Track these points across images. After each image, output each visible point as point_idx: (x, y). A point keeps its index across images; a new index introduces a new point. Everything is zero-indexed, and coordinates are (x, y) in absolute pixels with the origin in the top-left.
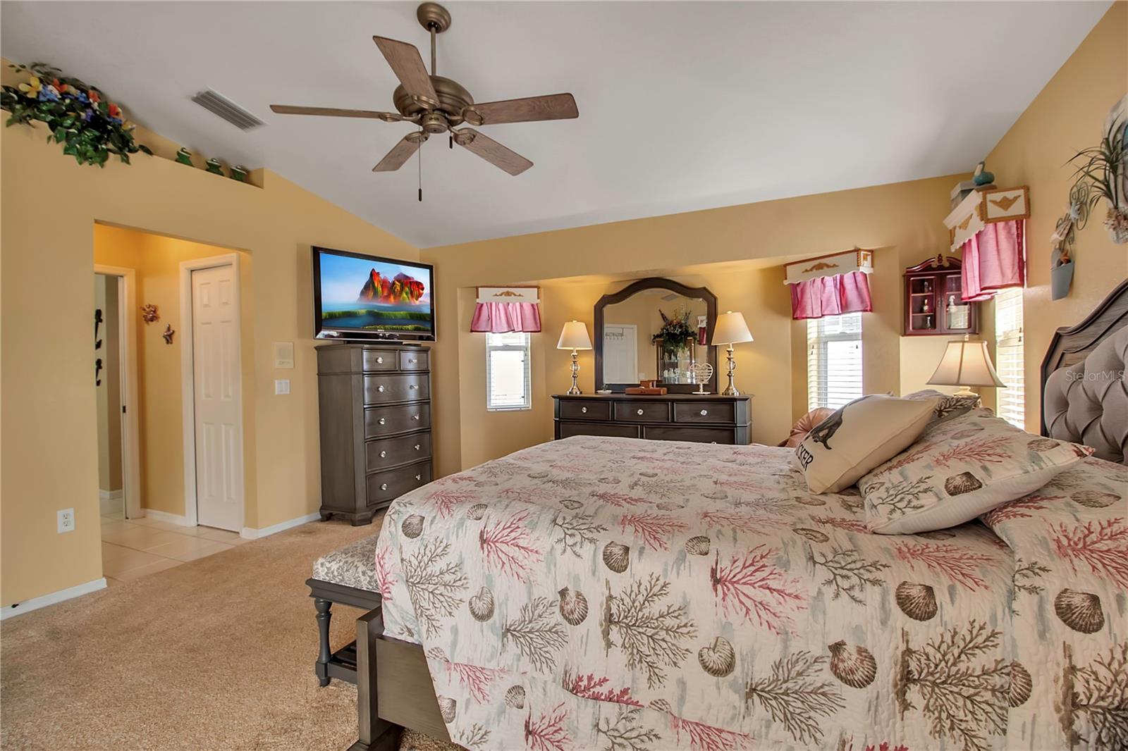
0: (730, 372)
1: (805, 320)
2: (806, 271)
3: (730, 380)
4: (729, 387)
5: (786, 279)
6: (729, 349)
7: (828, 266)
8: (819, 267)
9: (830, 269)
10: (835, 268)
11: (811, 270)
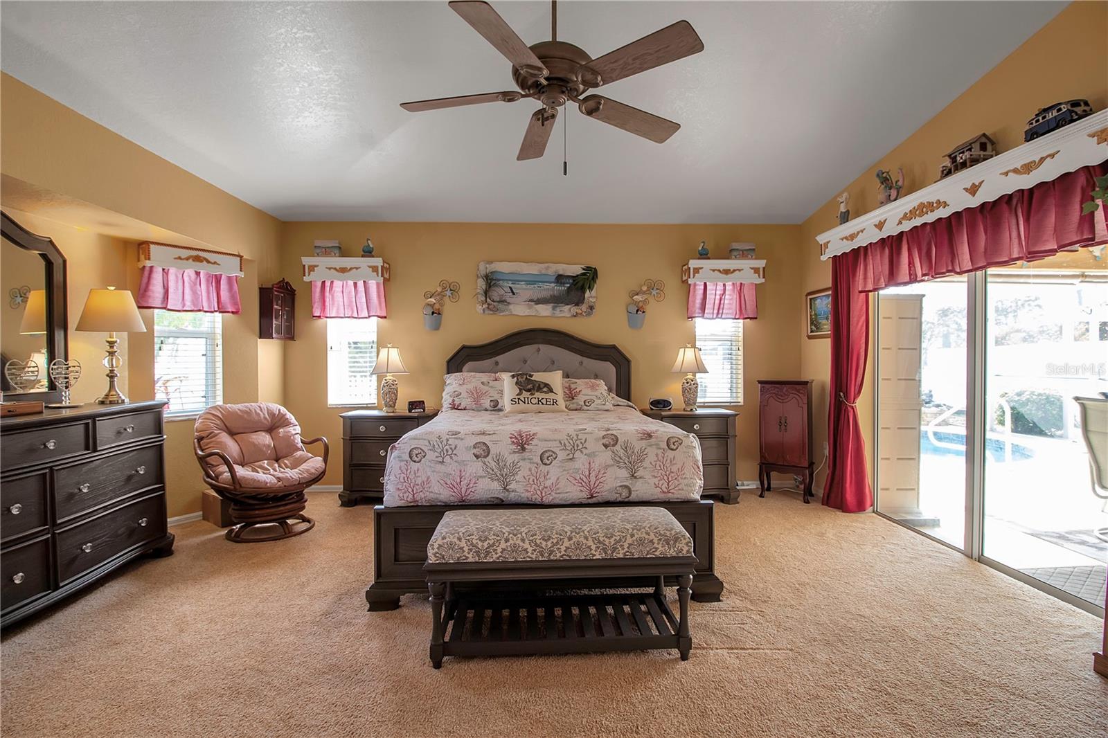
0: (112, 371)
1: (152, 310)
2: (180, 258)
3: (112, 383)
4: (110, 391)
5: (149, 259)
6: (110, 340)
7: (208, 262)
8: (198, 259)
9: (210, 264)
10: (216, 266)
11: (187, 259)
